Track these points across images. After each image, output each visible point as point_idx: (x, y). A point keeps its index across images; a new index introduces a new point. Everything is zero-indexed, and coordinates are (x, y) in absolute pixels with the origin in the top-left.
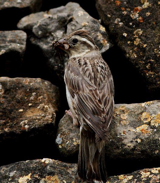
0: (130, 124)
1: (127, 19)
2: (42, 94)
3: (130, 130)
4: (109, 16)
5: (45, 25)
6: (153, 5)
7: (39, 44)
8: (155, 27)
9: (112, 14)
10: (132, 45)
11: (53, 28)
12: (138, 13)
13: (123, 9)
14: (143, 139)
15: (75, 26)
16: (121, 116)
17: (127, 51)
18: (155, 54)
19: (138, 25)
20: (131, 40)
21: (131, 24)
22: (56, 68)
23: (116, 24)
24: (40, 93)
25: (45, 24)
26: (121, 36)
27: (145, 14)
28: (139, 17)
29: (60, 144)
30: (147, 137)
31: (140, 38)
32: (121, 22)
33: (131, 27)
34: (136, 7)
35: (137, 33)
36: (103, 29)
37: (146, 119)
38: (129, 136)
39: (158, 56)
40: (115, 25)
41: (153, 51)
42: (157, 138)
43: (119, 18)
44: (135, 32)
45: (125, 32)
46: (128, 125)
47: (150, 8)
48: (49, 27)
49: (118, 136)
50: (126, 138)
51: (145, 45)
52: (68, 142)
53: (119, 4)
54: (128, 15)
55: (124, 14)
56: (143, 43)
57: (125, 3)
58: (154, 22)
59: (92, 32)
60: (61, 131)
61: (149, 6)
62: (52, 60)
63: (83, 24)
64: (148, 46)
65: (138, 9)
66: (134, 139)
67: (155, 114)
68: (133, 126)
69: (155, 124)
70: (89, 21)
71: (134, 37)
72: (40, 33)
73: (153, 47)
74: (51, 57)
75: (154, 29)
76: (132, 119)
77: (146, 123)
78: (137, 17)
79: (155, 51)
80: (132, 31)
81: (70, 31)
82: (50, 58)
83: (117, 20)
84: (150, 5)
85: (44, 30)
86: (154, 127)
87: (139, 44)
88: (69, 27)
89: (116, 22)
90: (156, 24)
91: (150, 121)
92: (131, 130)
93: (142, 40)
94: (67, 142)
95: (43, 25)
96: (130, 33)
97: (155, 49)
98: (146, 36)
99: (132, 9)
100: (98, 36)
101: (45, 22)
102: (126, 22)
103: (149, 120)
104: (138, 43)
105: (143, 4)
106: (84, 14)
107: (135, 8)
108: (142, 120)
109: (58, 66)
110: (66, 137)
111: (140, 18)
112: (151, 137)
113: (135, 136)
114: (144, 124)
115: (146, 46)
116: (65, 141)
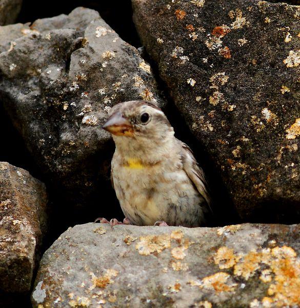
0: (190, 270)
1: (196, 50)
2: (10, 195)
3: (190, 283)
4: (160, 41)
5: (24, 52)
6: (254, 24)
7: (8, 90)
8: (255, 70)
9: (167, 37)
10: (206, 104)
11: (41, 60)
12: (222, 39)
13: (191, 28)
14: (216, 304)
15: (88, 57)
16: (174, 252)
17: (194, 117)
18: (252, 127)
19: (219, 63)
20: (203, 95)
21: (205, 60)
22: (43, 142)
23: (174, 59)
24: (5, 193)
25: (25, 49)
26: (183, 84)
27: (237, 41)
28: (223, 47)
29: (40, 303)
30: (224, 298)
31: (221, 90)
32: (184, 54)
33: (206, 67)
34: (218, 25)
35: (217, 79)
36: (145, 67)
37: (225, 261)
38: (188, 294)
39: (258, 130)
40: (172, 61)
41: (249, 120)
42: (244, 302)
43: (180, 46)
44: (212, 79)
45: (193, 78)
46: (187, 271)
47: (247, 29)
48: (33, 57)
49: (165, 294)
50: (180, 298)
51: (232, 107)
52: (59, 299)
53: (182, 17)
54: (200, 42)
55: (192, 38)
56: (228, 101)
57: (196, 15)
58: (254, 60)
59: (122, 71)
60: (45, 276)
61: (245, 26)
62: (35, 127)
63: (104, 55)
64: (239, 108)
65: (221, 30)
66: (198, 302)
67: (245, 252)
68: (197, 275)
69: (244, 273)
70: (118, 49)
71: (211, 87)
72: (12, 67)
73: (249, 112)
74: (33, 119)
75: (253, 75)
76: (196, 260)
77: (224, 271)
78: (220, 47)
79: (252, 120)
80: (206, 75)
81: (77, 67)
82: (30, 122)
83: (176, 50)
84: (248, 22)
85: (21, 62)
86: (240, 280)
87: (219, 104)
88: (74, 58)
89: (174, 54)
90: (259, 63)
91: (234, 265)
92: (192, 281)
93: (226, 95)
94: (55, 299)
95: (20, 51)
96: (203, 79)
97: (253, 117)
98: (235, 88)
99: (209, 30)
100: (134, 81)
101: (25, 46)
102: (194, 55)
103: (231, 264)
104: (218, 101)
105: (234, 20)
106: (108, 34)
107: (217, 28)
108: (217, 262)
109: (46, 138)
110: (54, 288)
111: (226, 49)
112: (234, 299)
113: (200, 296)
114: (219, 271)
115: (234, 109)
116: (52, 298)
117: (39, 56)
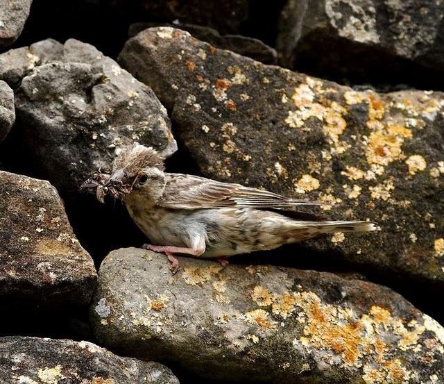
1: (206, 100)
2: (58, 213)
3: (235, 316)
4: (175, 87)
5: (47, 80)
6: (254, 82)
7: (31, 111)
8: (260, 125)
9: (181, 84)
10: (220, 150)
11: (62, 89)
12: (225, 92)
13: (200, 79)
14: (263, 339)
15: (113, 94)
16: (215, 284)
17: (211, 161)
20: (216, 142)
21: (215, 110)
22: (74, 166)
23: (189, 106)
24: (54, 211)
25: (47, 77)
26: (199, 129)
28: (228, 100)
29: (104, 318)
30: (270, 334)
31: (233, 140)
32: (197, 102)
34: (220, 79)
35: (227, 129)
37: (262, 299)
38: (235, 326)
39: (273, 181)
40: (186, 107)
41: (265, 172)
42: (287, 339)
43: (193, 94)
44: (223, 128)
45: (206, 125)
46: (230, 304)
48: (55, 84)
49: (215, 324)
50: (229, 329)
51: (248, 158)
52: (122, 317)
53: (193, 68)
54: (208, 92)
55: (202, 88)
56: (241, 151)
57: (203, 68)
58: (257, 116)
59: (148, 112)
60: (107, 294)
61: (245, 83)
62: (65, 150)
63: (130, 96)
64: (254, 159)
65: (223, 83)
66: (246, 334)
67: (278, 293)
68: (239, 309)
69: (282, 313)
71: (223, 136)
72: (35, 91)
73: (264, 164)
75: (258, 129)
76: (236, 295)
77: (262, 308)
78: (225, 100)
79: (268, 172)
80: (218, 124)
81: (103, 102)
82: (59, 145)
83: (189, 97)
84: (248, 80)
85: (42, 88)
86: (278, 318)
87: (234, 152)
88: (96, 92)
89: (189, 101)
90: (262, 119)
91: (271, 304)
92: (236, 314)
93: (238, 145)
94: (119, 316)
95: (43, 78)
96: (215, 127)
97: (269, 169)
100: (159, 123)
101: (48, 74)
102: (205, 104)
103: (269, 302)
104: (232, 150)
105: (233, 75)
107: (219, 81)
108: (255, 299)
109: (78, 163)
110: (117, 306)
111: (231, 102)
112: (278, 335)
113: (247, 329)
114: (258, 308)
115: (250, 160)
116: (116, 315)
117: (60, 84)
